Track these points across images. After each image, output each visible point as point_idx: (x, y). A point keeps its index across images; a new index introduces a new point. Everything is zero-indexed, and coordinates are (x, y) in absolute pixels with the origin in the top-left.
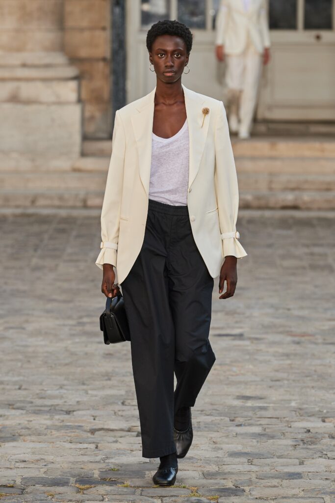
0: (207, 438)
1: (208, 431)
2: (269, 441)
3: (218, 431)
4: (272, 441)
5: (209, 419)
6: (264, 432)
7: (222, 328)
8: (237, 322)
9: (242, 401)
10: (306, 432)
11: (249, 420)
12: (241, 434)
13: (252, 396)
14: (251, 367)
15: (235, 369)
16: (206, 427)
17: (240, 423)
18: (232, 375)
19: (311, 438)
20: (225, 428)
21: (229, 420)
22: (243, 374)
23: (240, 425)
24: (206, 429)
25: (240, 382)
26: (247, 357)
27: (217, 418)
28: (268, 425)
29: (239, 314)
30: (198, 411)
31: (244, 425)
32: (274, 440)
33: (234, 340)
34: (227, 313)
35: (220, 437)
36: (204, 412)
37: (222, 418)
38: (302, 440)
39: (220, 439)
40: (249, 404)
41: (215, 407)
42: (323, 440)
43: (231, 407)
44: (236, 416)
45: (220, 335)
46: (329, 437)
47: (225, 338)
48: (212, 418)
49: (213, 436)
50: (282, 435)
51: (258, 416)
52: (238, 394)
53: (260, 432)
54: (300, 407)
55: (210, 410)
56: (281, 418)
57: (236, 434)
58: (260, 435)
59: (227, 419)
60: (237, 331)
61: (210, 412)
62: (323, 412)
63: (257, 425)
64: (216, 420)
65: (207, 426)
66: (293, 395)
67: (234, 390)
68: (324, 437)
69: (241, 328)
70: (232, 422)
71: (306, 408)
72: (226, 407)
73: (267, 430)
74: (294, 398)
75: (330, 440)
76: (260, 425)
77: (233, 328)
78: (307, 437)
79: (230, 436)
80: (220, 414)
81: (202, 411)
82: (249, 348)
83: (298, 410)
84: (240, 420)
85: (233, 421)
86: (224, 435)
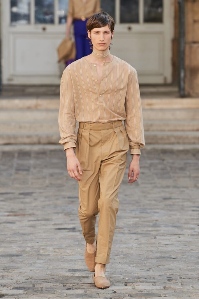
0: (47, 298)
1: (48, 293)
3: (55, 293)
5: (49, 285)
6: (85, 293)
7: (61, 224)
8: (71, 220)
9: (71, 272)
10: (113, 293)
11: (76, 285)
12: (70, 295)
13: (79, 269)
14: (79, 249)
15: (68, 251)
16: (46, 290)
18: (66, 256)
19: (117, 296)
20: (60, 291)
22: (74, 255)
23: (70, 289)
25: (72, 260)
26: (77, 243)
27: (54, 284)
28: (87, 288)
29: (73, 214)
30: (42, 280)
31: (72, 289)
33: (69, 232)
34: (65, 214)
35: (56, 297)
36: (46, 280)
37: (58, 284)
38: (110, 298)
40: (77, 274)
41: (53, 277)
42: (124, 298)
43: (64, 277)
44: (68, 282)
45: (59, 229)
46: (128, 295)
47: (63, 231)
48: (51, 284)
49: (50, 296)
50: (97, 295)
51: (82, 283)
52: (69, 268)
53: (83, 293)
54: (110, 276)
55: (50, 279)
57: (67, 295)
58: (82, 295)
59: (61, 285)
60: (71, 226)
61: (50, 280)
62: (126, 279)
63: (81, 289)
64: (53, 285)
65: (47, 290)
67: (67, 266)
68: (125, 296)
69: (74, 224)
70: (64, 287)
71: (115, 277)
72: (61, 277)
73: (87, 292)
75: (129, 298)
76: (83, 288)
77: (69, 224)
78: (114, 296)
79: (62, 296)
80: (57, 282)
81: (44, 280)
82: (79, 237)
84: (69, 285)
85: (65, 286)
86: (59, 295)
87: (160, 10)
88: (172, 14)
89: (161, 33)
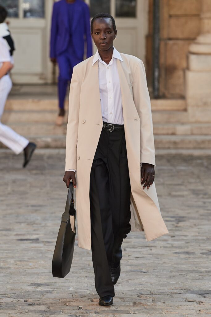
0: (6, 314)
1: (8, 309)
2: (51, 315)
3: (15, 309)
4: (53, 315)
5: (9, 300)
6: (48, 310)
7: (24, 235)
8: (35, 230)
9: (34, 287)
10: (78, 309)
11: (38, 301)
12: (32, 311)
13: (41, 283)
14: (42, 262)
15: (31, 264)
16: (6, 306)
17: (32, 303)
18: (28, 269)
19: (82, 313)
20: (21, 307)
21: (24, 301)
22: (37, 268)
23: (32, 305)
24: (7, 308)
25: (34, 274)
26: (41, 255)
27: (15, 299)
28: (51, 304)
29: (37, 224)
30: (2, 294)
31: (34, 305)
32: (55, 315)
33: (32, 243)
34: (28, 224)
35: (16, 313)
36: (6, 295)
37: (19, 299)
38: (75, 315)
39: (16, 315)
40: (40, 289)
41: (14, 292)
42: (90, 315)
43: (26, 291)
44: (29, 298)
45: (22, 240)
46: (95, 312)
47: (25, 242)
48: (12, 300)
49: (10, 312)
50: (61, 311)
51: (45, 298)
52: (31, 282)
53: (45, 309)
54: (76, 291)
55: (10, 294)
56: (62, 299)
57: (28, 311)
58: (44, 312)
59: (22, 300)
60: (34, 237)
61: (10, 295)
62: (92, 294)
63: (44, 304)
64: (14, 301)
65: (7, 305)
66: (72, 282)
67: (29, 280)
68: (91, 313)
69: (38, 234)
70: (26, 302)
71: (80, 292)
72: (22, 292)
73: (51, 308)
74: (72, 284)
75: (96, 314)
76: (46, 304)
77: (32, 234)
78: (79, 313)
79: (23, 313)
80: (18, 297)
81: (4, 295)
82: (42, 249)
83: (74, 293)
84: (31, 301)
85: (26, 301)
86: (19, 312)
87: (133, 4)
88: (147, 9)
89: (134, 28)
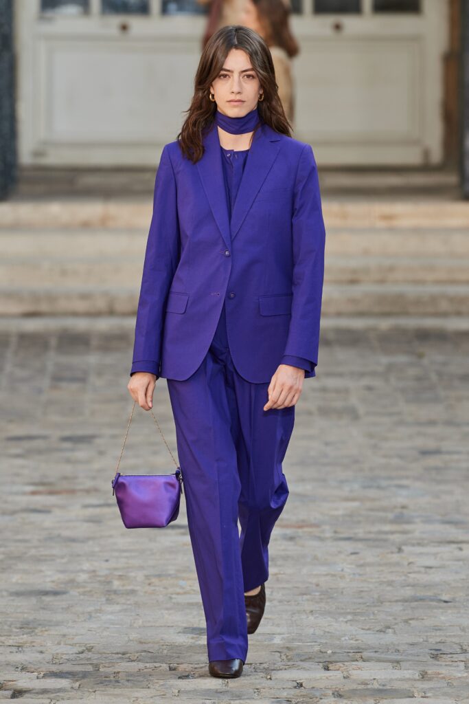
0: (129, 698)
1: (131, 688)
3: (149, 688)
4: (237, 702)
5: (134, 666)
6: (224, 688)
9: (191, 636)
10: (295, 687)
11: (201, 668)
12: (187, 692)
15: (183, 583)
16: (128, 681)
17: (187, 674)
18: (178, 594)
19: (303, 696)
20: (161, 682)
21: (168, 668)
23: (187, 677)
24: (129, 684)
27: (148, 665)
30: (117, 653)
31: (193, 677)
33: (184, 534)
35: (152, 697)
36: (127, 656)
37: (157, 665)
38: (288, 701)
39: (151, 700)
41: (146, 647)
42: (322, 701)
43: (172, 647)
44: (181, 661)
46: (333, 694)
47: (169, 531)
48: (141, 665)
49: (136, 694)
50: (255, 692)
52: (185, 625)
53: (219, 687)
54: (288, 645)
55: (137, 652)
56: (256, 664)
57: (179, 692)
58: (217, 692)
59: (165, 666)
61: (137, 655)
62: (326, 652)
64: (146, 668)
65: (130, 678)
66: (278, 625)
67: (180, 619)
68: (325, 695)
70: (173, 672)
71: (299, 647)
72: (165, 647)
74: (278, 630)
75: (336, 699)
78: (298, 696)
79: (168, 695)
80: (154, 659)
81: (124, 654)
83: (285, 650)
84: (184, 668)
85: (175, 669)
86: (159, 693)
89: (416, 39)
